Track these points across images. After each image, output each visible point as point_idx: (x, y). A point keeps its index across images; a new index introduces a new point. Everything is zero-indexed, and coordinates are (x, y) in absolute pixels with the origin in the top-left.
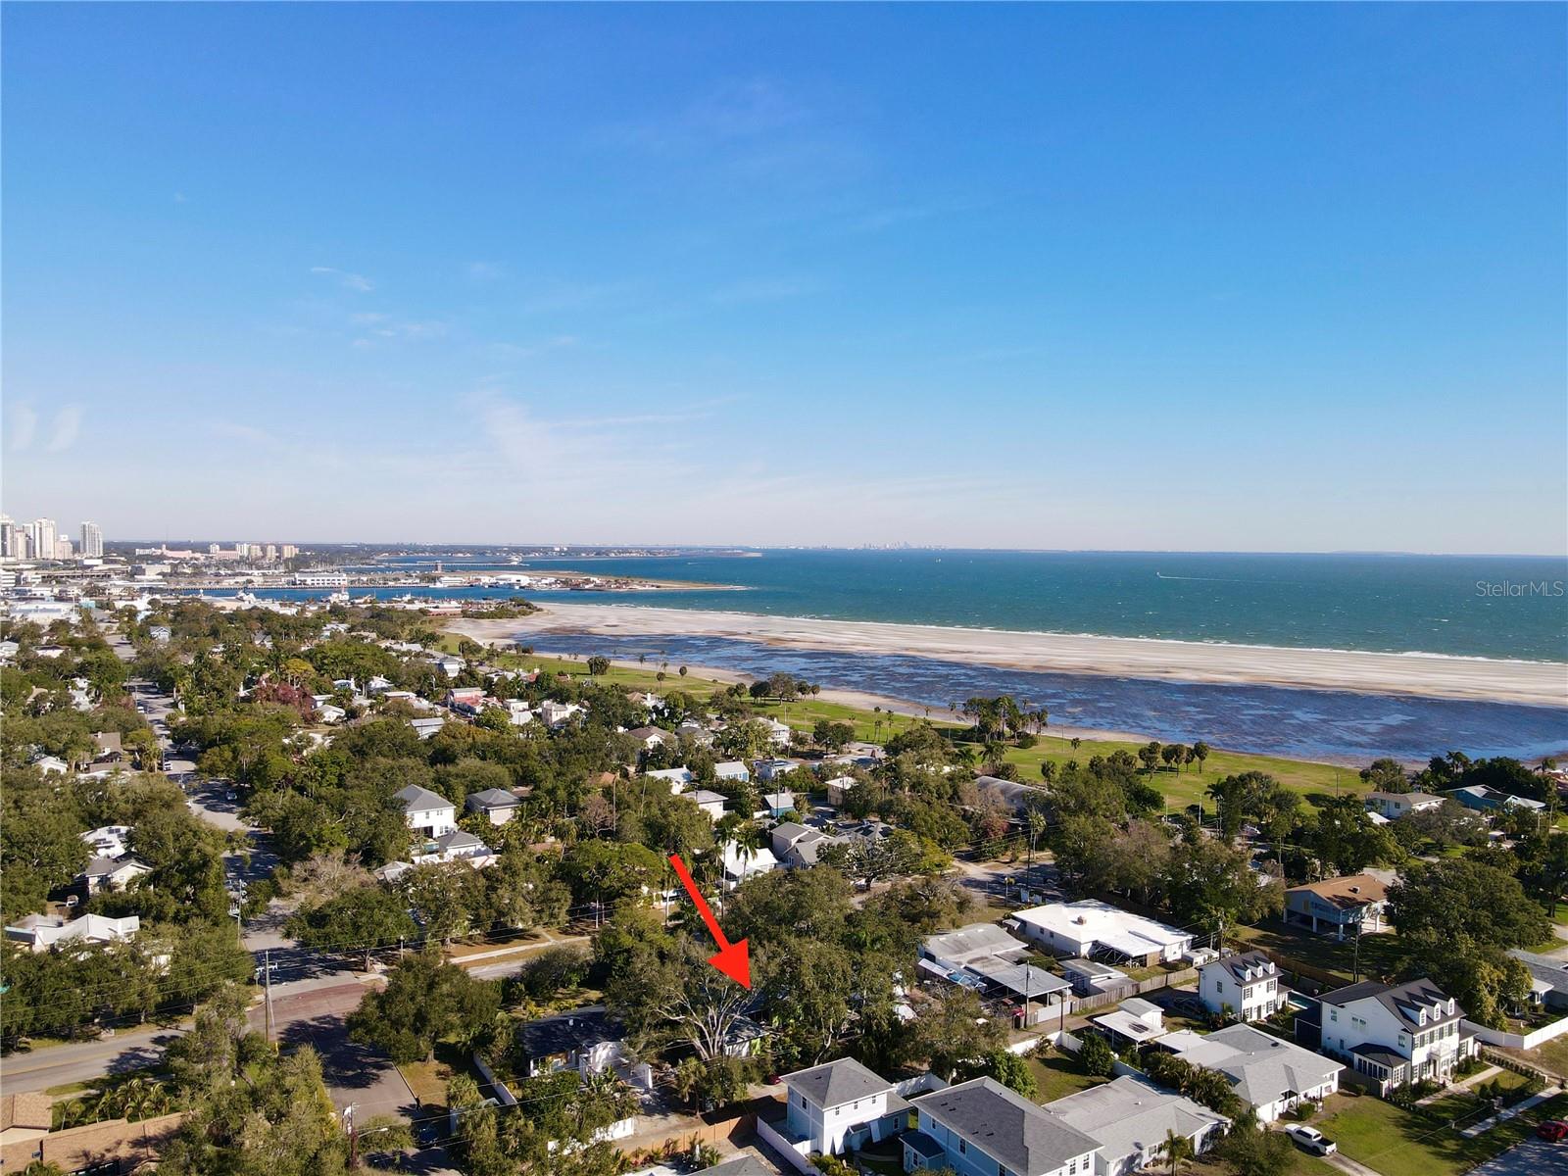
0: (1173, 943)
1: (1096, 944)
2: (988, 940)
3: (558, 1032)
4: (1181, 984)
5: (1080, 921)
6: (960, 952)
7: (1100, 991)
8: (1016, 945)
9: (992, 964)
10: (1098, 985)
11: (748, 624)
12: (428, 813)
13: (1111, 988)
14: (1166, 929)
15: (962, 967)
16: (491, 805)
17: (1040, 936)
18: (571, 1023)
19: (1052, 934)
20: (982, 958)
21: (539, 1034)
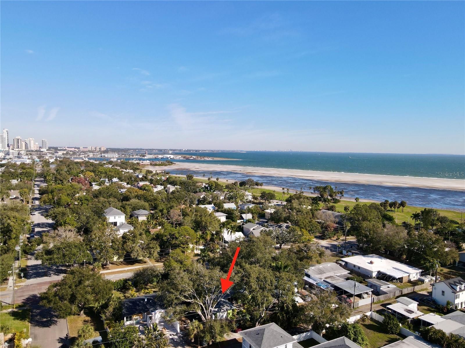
0: (414, 273)
1: (379, 272)
2: (333, 269)
3: (140, 304)
4: (420, 291)
5: (371, 263)
6: (321, 274)
7: (385, 293)
8: (345, 272)
9: (335, 280)
10: (384, 290)
11: (241, 168)
12: (115, 217)
13: (390, 292)
14: (409, 267)
15: (322, 280)
16: (139, 215)
17: (354, 268)
18: (146, 300)
19: (359, 268)
20: (331, 277)
21: (130, 304)
